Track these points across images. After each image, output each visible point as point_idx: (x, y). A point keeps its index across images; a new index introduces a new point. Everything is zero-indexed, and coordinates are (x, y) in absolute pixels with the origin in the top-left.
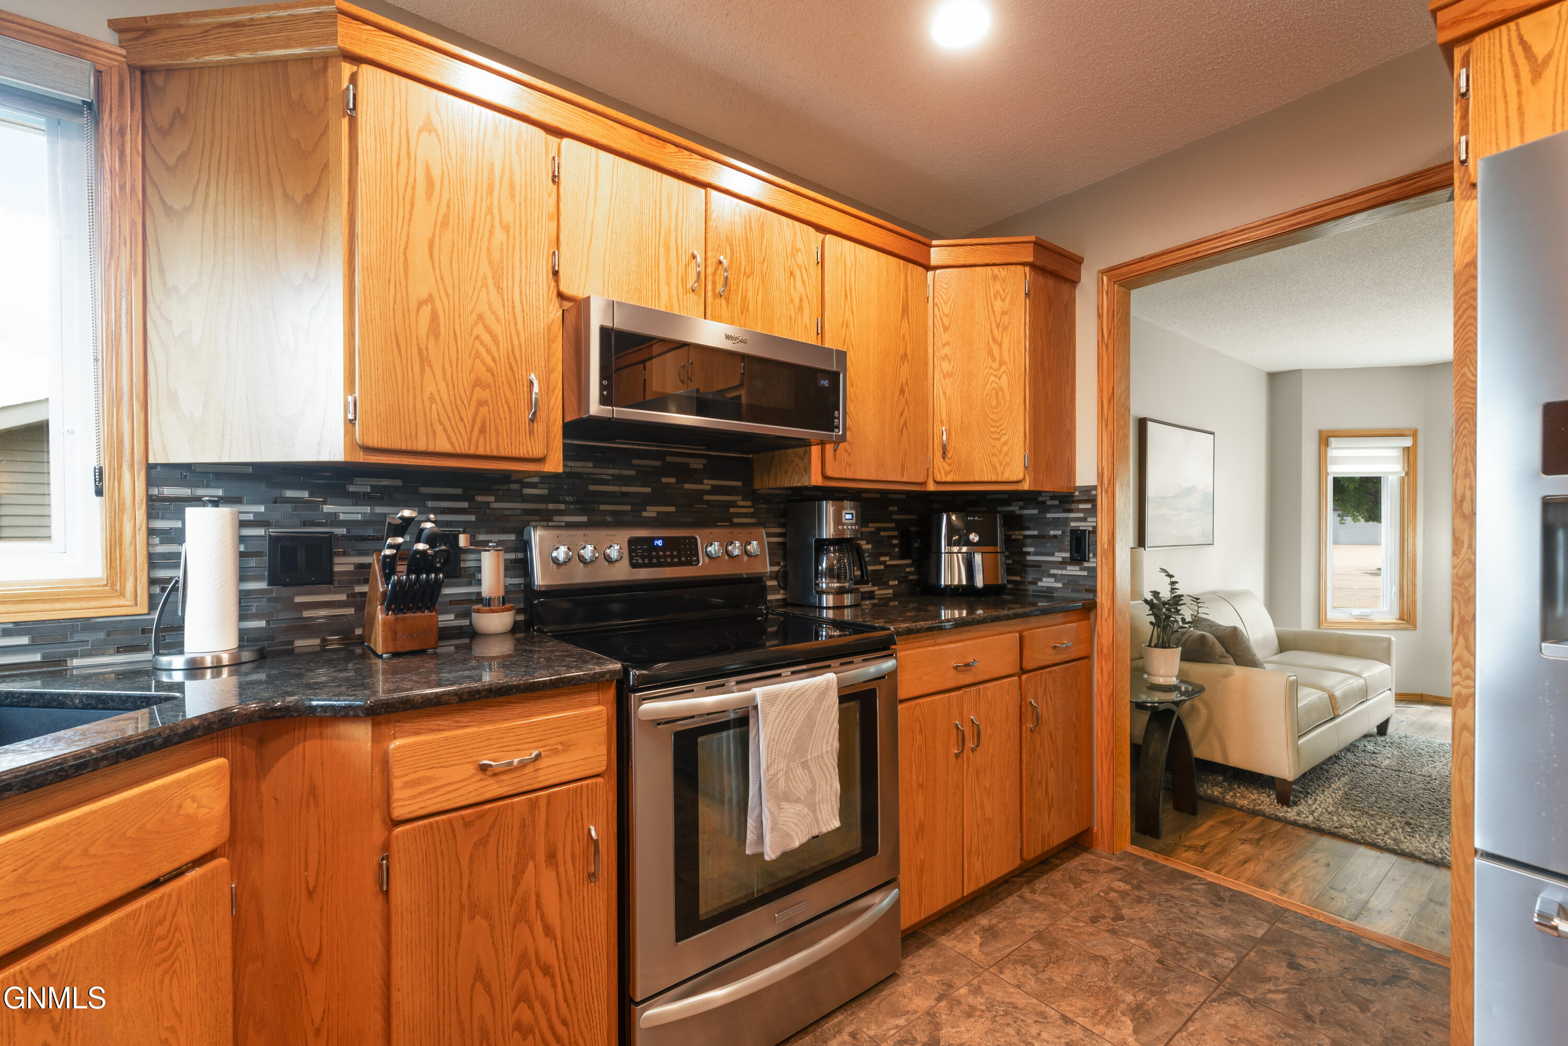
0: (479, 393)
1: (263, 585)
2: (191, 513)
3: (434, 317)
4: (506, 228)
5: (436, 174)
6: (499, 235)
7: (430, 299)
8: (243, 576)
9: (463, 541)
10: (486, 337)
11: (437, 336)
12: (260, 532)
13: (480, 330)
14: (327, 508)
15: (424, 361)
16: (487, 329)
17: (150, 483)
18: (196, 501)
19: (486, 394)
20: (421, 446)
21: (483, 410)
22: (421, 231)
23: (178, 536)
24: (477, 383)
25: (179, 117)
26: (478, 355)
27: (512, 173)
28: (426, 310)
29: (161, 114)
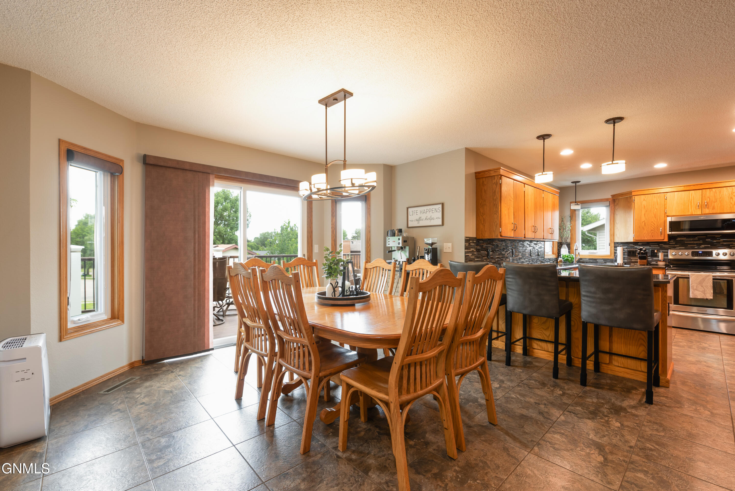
0: (652, 232)
1: (627, 256)
2: (618, 247)
3: (645, 223)
4: (656, 209)
5: (645, 205)
6: (655, 210)
7: (644, 221)
8: (624, 255)
9: (656, 251)
10: (653, 224)
11: (645, 225)
12: (626, 250)
13: (652, 223)
14: (635, 247)
15: (643, 229)
16: (653, 223)
17: (614, 244)
18: (618, 246)
19: (653, 232)
20: (643, 239)
21: (652, 234)
22: (643, 213)
23: (616, 250)
24: (652, 230)
25: (617, 204)
26: (652, 227)
27: (658, 201)
28: (644, 223)
29: (616, 204)
